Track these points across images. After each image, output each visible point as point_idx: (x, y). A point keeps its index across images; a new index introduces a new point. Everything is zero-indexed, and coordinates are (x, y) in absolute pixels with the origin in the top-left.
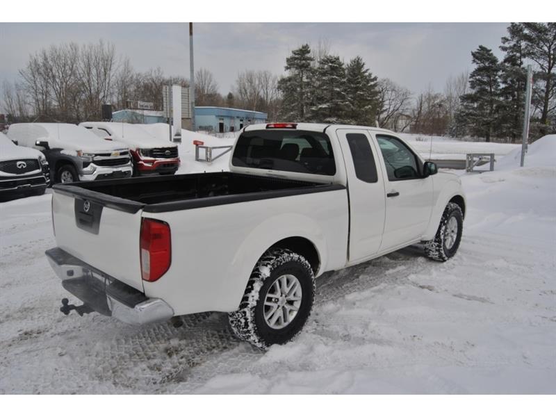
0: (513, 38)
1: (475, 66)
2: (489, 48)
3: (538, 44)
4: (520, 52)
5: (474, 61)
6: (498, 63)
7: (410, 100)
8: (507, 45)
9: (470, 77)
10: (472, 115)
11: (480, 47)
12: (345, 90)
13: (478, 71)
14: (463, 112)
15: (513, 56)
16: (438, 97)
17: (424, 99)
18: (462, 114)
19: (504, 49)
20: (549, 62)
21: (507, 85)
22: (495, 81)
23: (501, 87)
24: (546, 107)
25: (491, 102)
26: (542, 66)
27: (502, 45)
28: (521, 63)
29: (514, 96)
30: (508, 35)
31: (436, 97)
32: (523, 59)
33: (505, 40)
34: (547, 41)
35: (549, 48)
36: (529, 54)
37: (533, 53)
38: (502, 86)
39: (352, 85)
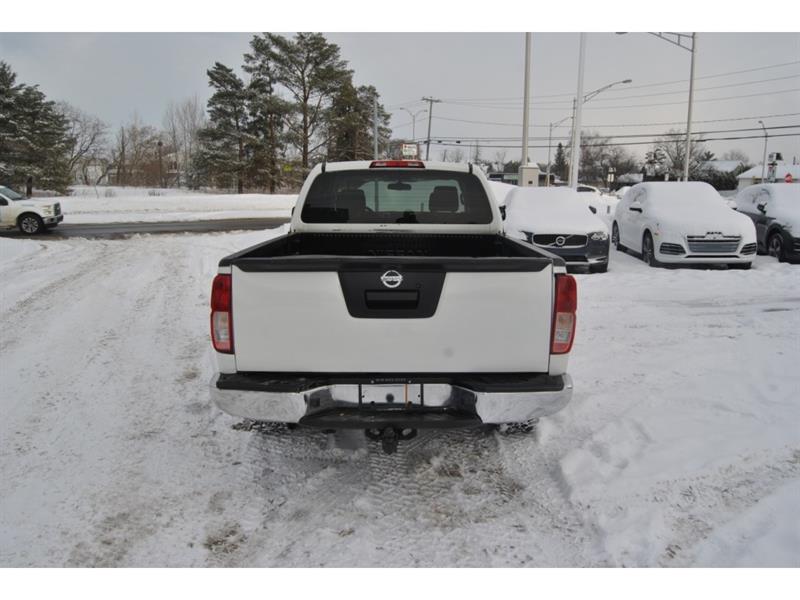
0: (258, 55)
1: (213, 91)
2: (228, 67)
3: (290, 68)
4: (269, 75)
5: (212, 84)
6: (244, 88)
7: (107, 136)
8: (250, 65)
9: (208, 106)
10: (219, 158)
11: (217, 64)
12: (14, 118)
13: (218, 97)
14: (205, 154)
15: (260, 80)
16: (148, 133)
17: (127, 135)
18: (206, 157)
19: (249, 70)
20: (305, 91)
21: (256, 119)
22: (241, 112)
23: (249, 121)
24: (305, 147)
25: (240, 141)
26: (297, 96)
27: (245, 64)
28: (272, 90)
29: (266, 133)
30: (251, 51)
31: (144, 132)
32: (273, 85)
33: (249, 58)
34: (300, 64)
35: (302, 73)
36: (280, 79)
37: (286, 79)
38: (251, 119)
39: (27, 110)
